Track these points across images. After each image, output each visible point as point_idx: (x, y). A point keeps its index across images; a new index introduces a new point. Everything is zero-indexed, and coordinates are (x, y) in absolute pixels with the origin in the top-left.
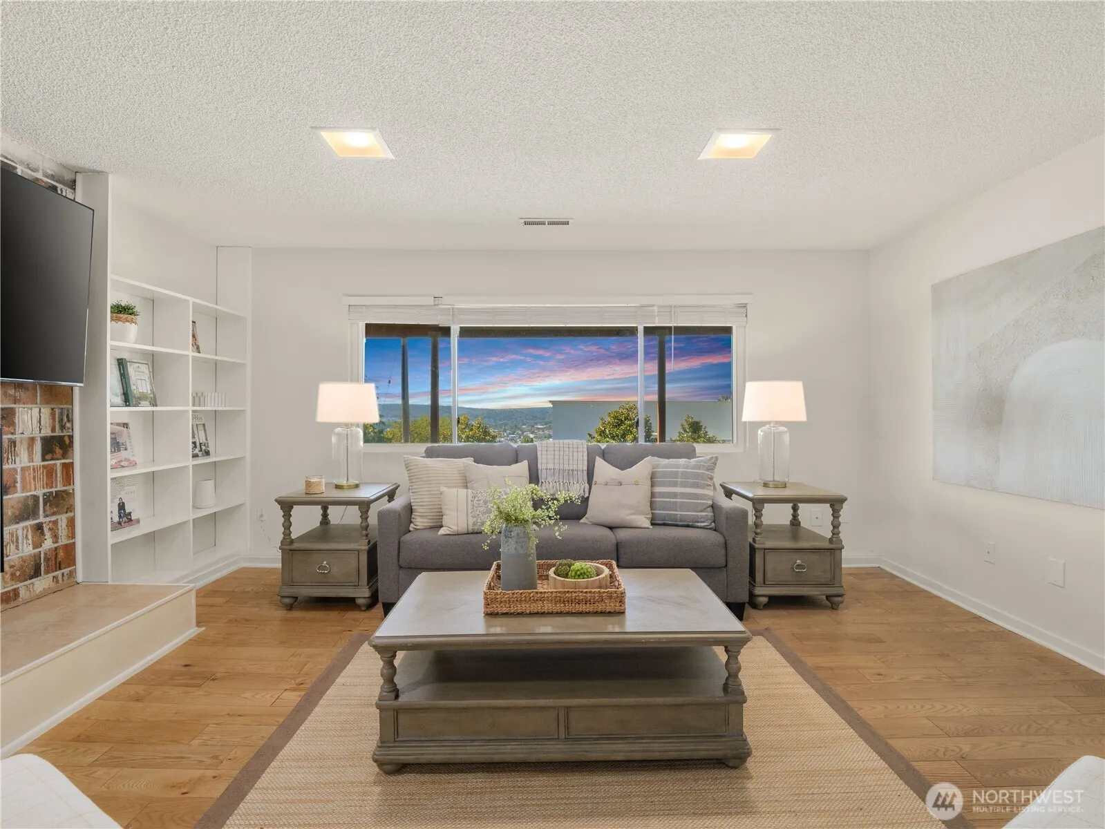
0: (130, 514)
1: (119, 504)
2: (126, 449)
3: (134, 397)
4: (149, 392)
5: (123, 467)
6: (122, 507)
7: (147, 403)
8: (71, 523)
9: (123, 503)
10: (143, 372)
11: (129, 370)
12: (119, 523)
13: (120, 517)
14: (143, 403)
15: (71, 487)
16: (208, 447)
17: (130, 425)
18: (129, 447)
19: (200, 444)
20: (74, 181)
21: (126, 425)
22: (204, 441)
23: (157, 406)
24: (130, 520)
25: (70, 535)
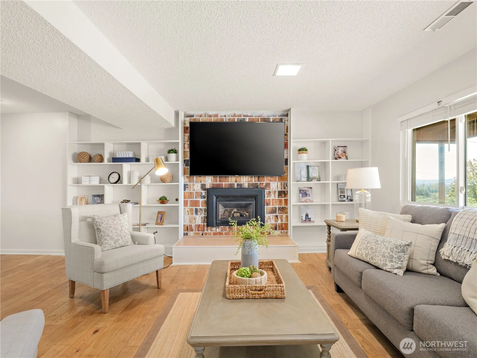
0: (310, 218)
1: (306, 214)
2: (309, 196)
3: (310, 178)
4: (317, 176)
5: (307, 202)
6: (307, 215)
7: (316, 180)
8: (287, 217)
9: (308, 214)
10: (316, 169)
11: (309, 169)
12: (305, 221)
13: (306, 219)
14: (313, 180)
15: (287, 206)
16: (352, 198)
17: (313, 188)
18: (310, 195)
19: (348, 196)
20: (288, 114)
21: (311, 188)
22: (350, 195)
23: (320, 181)
24: (310, 220)
25: (287, 220)
